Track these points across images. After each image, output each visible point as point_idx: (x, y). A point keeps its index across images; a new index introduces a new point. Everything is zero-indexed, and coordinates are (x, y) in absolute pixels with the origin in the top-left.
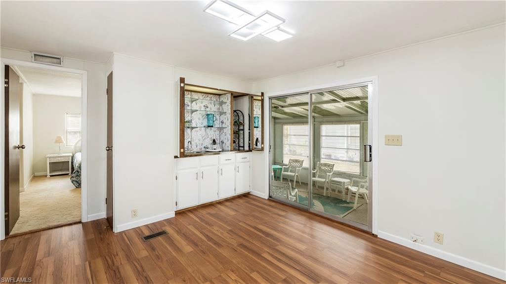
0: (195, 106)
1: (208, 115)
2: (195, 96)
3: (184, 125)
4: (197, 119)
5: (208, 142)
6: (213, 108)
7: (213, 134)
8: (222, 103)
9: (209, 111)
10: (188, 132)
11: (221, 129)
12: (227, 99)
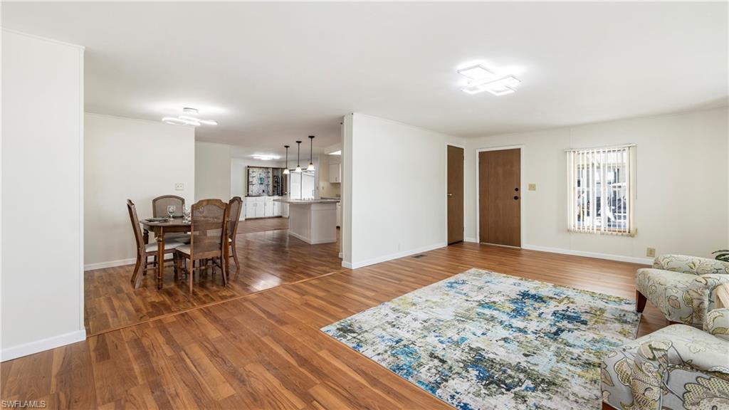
0: (254, 174)
1: (261, 178)
2: (255, 170)
3: (248, 183)
4: (255, 181)
5: (261, 191)
6: (263, 175)
7: (263, 187)
8: (268, 172)
9: (261, 176)
10: (250, 186)
11: (268, 185)
12: (271, 171)
